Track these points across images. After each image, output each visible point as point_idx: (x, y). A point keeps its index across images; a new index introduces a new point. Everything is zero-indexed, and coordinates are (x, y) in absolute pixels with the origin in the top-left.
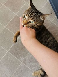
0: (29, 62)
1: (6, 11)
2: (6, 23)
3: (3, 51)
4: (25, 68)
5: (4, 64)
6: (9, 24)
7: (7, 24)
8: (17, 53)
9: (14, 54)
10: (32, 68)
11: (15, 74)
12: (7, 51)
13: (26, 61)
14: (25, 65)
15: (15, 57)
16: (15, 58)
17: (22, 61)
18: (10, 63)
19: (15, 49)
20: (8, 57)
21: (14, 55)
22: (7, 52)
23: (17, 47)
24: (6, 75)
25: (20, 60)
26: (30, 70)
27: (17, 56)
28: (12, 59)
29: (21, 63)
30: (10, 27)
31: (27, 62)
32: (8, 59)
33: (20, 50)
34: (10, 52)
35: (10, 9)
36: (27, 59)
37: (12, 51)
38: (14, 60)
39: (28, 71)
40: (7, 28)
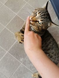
0: (29, 62)
1: (7, 11)
2: (6, 23)
3: (2, 51)
4: (25, 69)
5: (3, 64)
8: (17, 54)
10: (32, 69)
11: (14, 75)
12: (7, 52)
13: (25, 62)
14: (24, 67)
16: (15, 59)
17: (21, 62)
18: (9, 64)
19: (15, 50)
20: (8, 57)
21: (14, 56)
22: (6, 52)
23: (17, 47)
24: (5, 76)
25: (20, 61)
26: (30, 71)
27: (17, 57)
28: (11, 60)
29: (21, 64)
30: (10, 27)
31: (27, 63)
32: (8, 60)
33: (20, 51)
34: (10, 53)
35: (11, 9)
36: (27, 60)
37: (12, 52)
38: (13, 61)
39: (28, 72)
40: (8, 28)
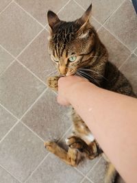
1: (21, 17)
2: (18, 48)
3: (8, 118)
5: (9, 149)
6: (25, 51)
7: (20, 51)
8: (43, 126)
9: (35, 127)
11: (33, 176)
12: (19, 120)
15: (36, 135)
18: (24, 149)
19: (39, 116)
20: (20, 133)
21: (34, 130)
22: (17, 121)
23: (44, 110)
24: (12, 176)
27: (43, 134)
28: (29, 140)
30: (29, 59)
32: (21, 140)
33: (51, 119)
34: (25, 122)
35: (31, 13)
37: (31, 120)
38: (33, 142)
40: (22, 62)
